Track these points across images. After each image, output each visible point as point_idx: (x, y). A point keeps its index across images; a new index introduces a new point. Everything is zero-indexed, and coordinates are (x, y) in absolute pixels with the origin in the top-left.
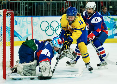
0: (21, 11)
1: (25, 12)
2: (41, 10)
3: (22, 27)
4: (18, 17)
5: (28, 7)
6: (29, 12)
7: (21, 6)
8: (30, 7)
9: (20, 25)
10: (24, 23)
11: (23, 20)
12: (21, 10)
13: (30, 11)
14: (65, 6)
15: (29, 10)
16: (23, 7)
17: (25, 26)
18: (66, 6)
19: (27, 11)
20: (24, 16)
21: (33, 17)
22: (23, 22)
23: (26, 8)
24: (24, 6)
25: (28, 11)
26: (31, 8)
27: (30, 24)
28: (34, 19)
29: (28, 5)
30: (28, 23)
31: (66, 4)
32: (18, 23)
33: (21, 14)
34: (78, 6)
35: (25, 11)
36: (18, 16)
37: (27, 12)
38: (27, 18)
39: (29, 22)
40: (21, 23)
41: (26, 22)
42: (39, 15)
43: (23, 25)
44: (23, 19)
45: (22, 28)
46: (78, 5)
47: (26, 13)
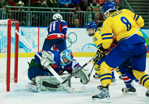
0: (27, 21)
1: (32, 23)
2: (48, 20)
3: (28, 38)
4: (24, 28)
5: (35, 17)
6: (35, 23)
7: (28, 16)
8: (37, 18)
9: (26, 36)
10: (30, 34)
12: (28, 21)
13: (37, 22)
14: (74, 17)
15: (36, 20)
16: (29, 17)
17: (31, 37)
18: (75, 18)
19: (34, 22)
20: (30, 26)
21: (40, 28)
22: (29, 33)
23: (33, 18)
24: (30, 16)
25: (35, 21)
26: (39, 18)
27: (36, 35)
28: (40, 30)
29: (35, 15)
30: (34, 35)
31: (75, 16)
32: (24, 34)
33: (28, 25)
34: (87, 18)
35: (31, 22)
36: (24, 26)
37: (33, 22)
38: (33, 29)
39: (35, 33)
40: (28, 34)
41: (32, 34)
42: (46, 25)
43: (30, 36)
44: (30, 29)
45: (28, 39)
46: (87, 16)
47: (33, 23)
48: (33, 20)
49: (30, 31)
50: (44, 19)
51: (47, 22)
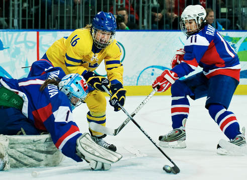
0: (11, 18)
1: (23, 20)
2: (59, 15)
3: (13, 56)
4: (5, 33)
5: (29, 8)
6: (30, 22)
7: (13, 6)
8: (33, 10)
9: (9, 51)
10: (18, 46)
11: (16, 39)
12: (13, 16)
13: (33, 19)
14: (117, 6)
15: (32, 15)
16: (16, 9)
17: (21, 54)
18: (119, 7)
19: (27, 19)
20: (19, 29)
21: (40, 33)
22: (16, 43)
23: (24, 11)
24: (19, 5)
25: (28, 17)
26: (37, 10)
27: (32, 48)
28: (42, 37)
29: (29, 3)
30: (28, 47)
31: (119, 4)
32: (4, 47)
33: (13, 26)
34: (146, 8)
35: (21, 19)
36: (5, 29)
37: (25, 20)
38: (26, 34)
39: (31, 45)
40: (13, 46)
41: (23, 45)
42: (54, 26)
43: (18, 51)
44: (18, 36)
45: (15, 57)
46: (146, 5)
47: (24, 22)
48: (24, 16)
49: (18, 41)
50: (50, 12)
51: (57, 17)
